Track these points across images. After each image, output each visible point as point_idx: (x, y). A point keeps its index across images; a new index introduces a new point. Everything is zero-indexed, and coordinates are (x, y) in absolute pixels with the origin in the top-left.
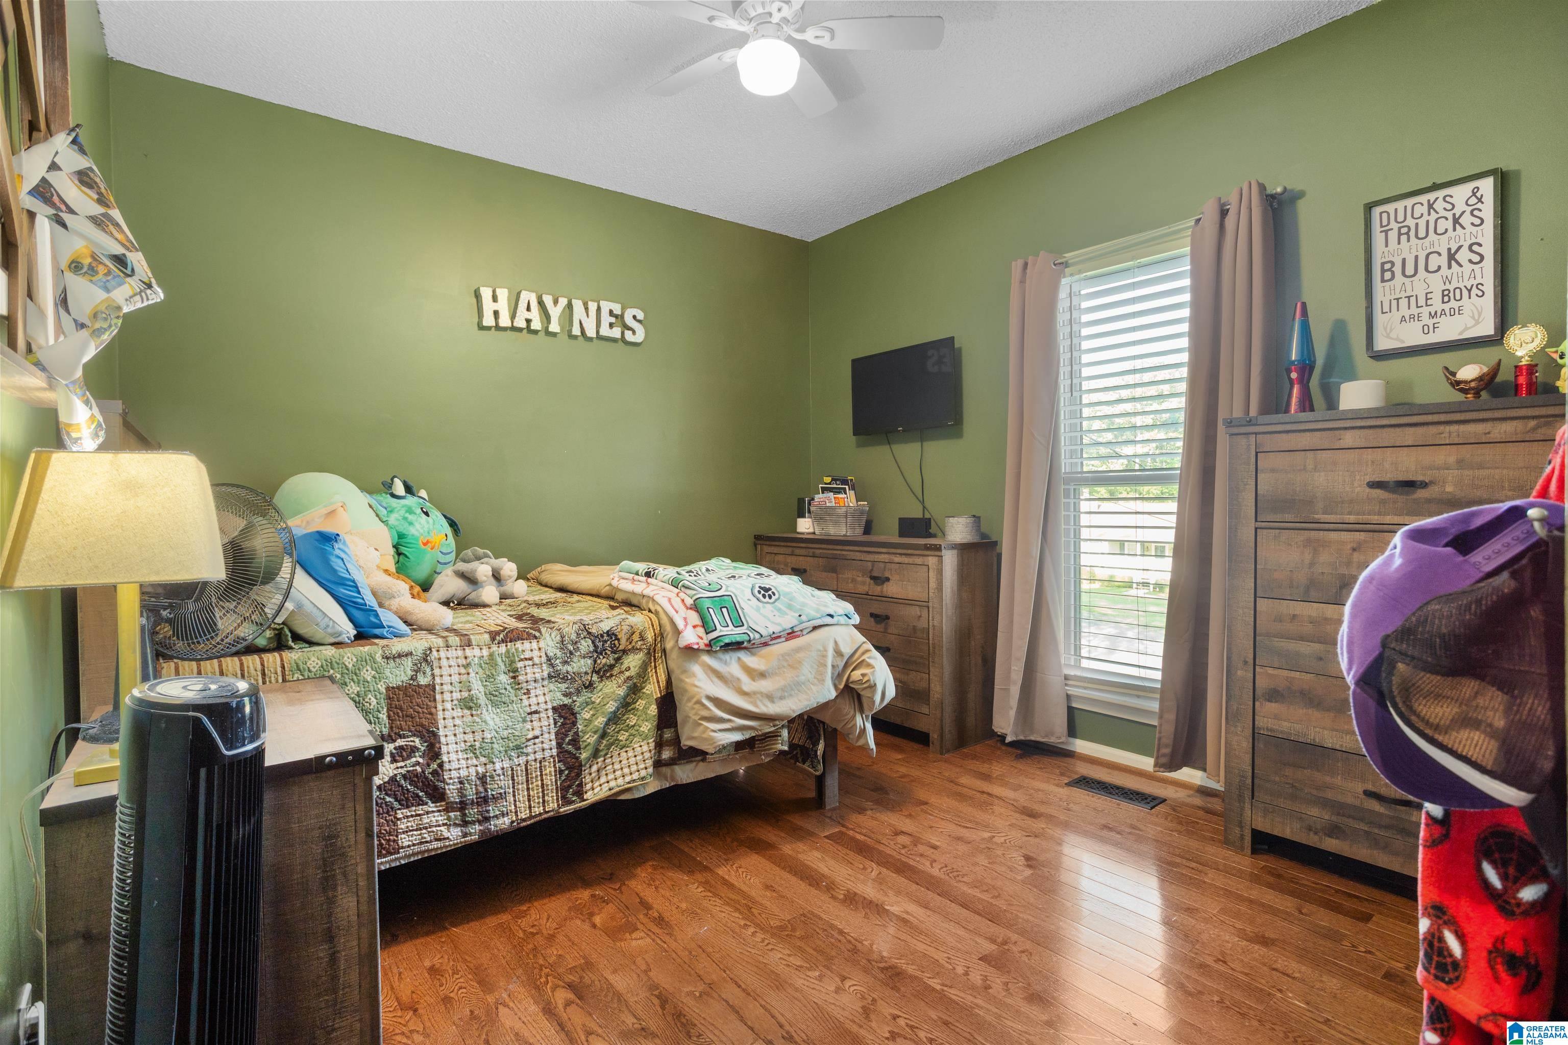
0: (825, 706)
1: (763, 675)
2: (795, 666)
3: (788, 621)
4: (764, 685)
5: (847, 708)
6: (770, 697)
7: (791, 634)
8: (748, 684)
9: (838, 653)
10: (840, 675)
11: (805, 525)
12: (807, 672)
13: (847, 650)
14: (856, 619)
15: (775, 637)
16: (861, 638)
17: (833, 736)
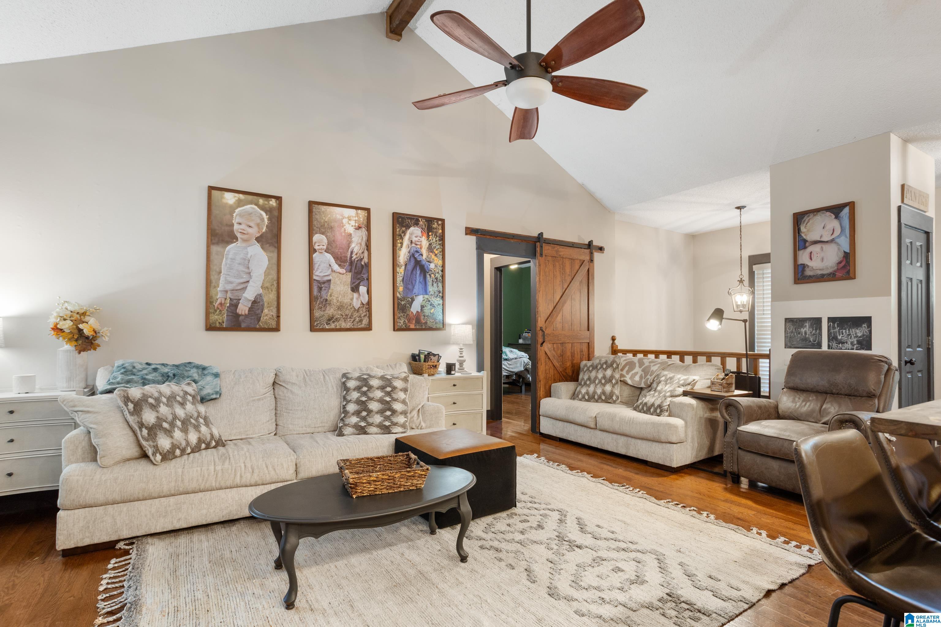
0: (521, 372)
1: (511, 365)
2: (516, 364)
3: (515, 356)
4: (511, 366)
5: (526, 373)
6: (512, 368)
7: (516, 359)
8: (508, 366)
9: (524, 362)
10: (525, 367)
11: (521, 341)
12: (518, 365)
13: (526, 362)
14: (528, 357)
15: (513, 359)
16: (529, 360)
17: (523, 378)
